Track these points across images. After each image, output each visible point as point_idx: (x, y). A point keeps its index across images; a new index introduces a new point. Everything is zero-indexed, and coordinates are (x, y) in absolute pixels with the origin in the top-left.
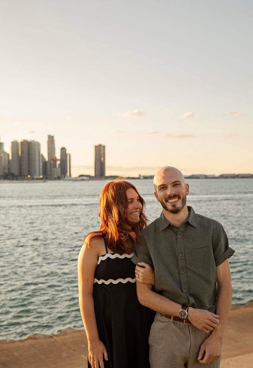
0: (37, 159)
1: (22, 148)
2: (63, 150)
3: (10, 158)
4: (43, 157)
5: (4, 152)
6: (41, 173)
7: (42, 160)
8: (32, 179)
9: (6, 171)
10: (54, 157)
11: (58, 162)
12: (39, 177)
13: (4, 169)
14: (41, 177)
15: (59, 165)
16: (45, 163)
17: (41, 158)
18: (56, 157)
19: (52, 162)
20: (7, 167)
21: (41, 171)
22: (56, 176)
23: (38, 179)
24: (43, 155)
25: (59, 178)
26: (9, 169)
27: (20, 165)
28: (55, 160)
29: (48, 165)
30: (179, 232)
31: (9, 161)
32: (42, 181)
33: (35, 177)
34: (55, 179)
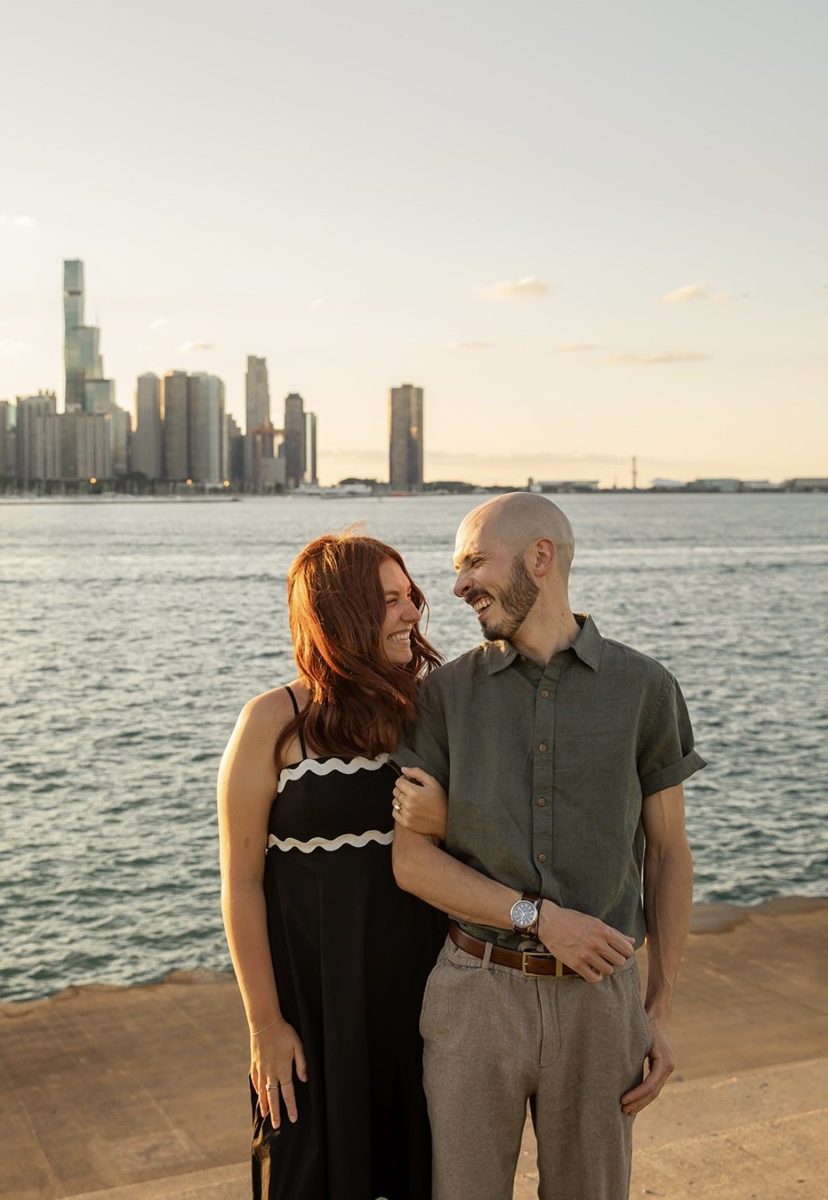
0: (214, 428)
1: (168, 396)
2: (294, 401)
3: (134, 426)
4: (232, 423)
5: (115, 409)
6: (225, 474)
7: (229, 432)
8: (201, 491)
9: (122, 466)
10: (267, 425)
11: (279, 440)
12: (220, 486)
13: (116, 460)
14: (227, 483)
15: (280, 447)
16: (238, 443)
17: (225, 428)
18: (271, 425)
19: (259, 438)
20: (123, 453)
21: (226, 467)
22: (270, 483)
23: (216, 491)
24: (234, 418)
25: (279, 489)
26: (129, 460)
27: (164, 448)
28: (271, 433)
29: (248, 447)
30: (544, 681)
31: (130, 437)
32: (230, 498)
33: (208, 486)
34: (268, 492)
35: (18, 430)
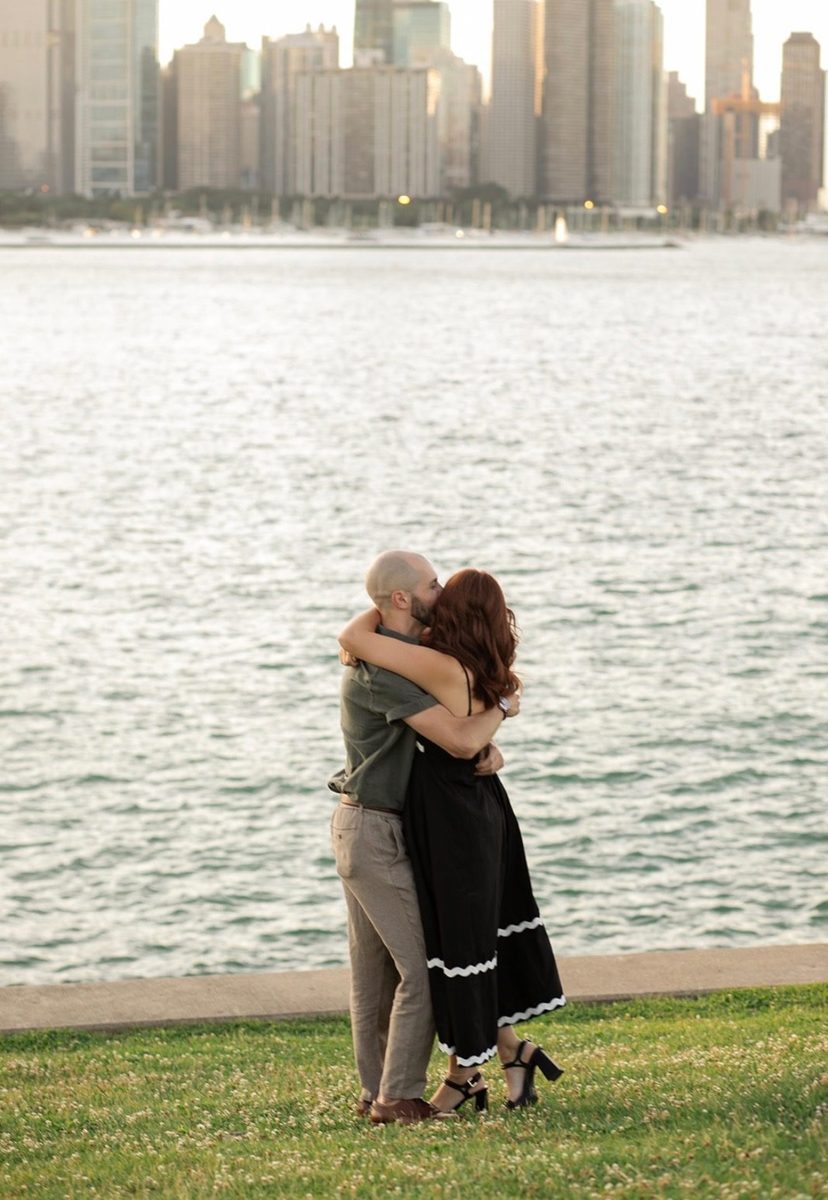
0: (641, 100)
1: (551, 37)
2: (801, 45)
4: (677, 89)
5: (449, 62)
6: (661, 192)
7: (671, 107)
8: (614, 223)
9: (460, 173)
10: (746, 94)
11: (769, 125)
12: (650, 214)
13: (449, 160)
14: (662, 209)
15: (770, 138)
16: (688, 130)
17: (663, 100)
18: (755, 94)
19: (729, 120)
20: (463, 147)
21: (662, 176)
22: (747, 210)
23: (640, 223)
24: (682, 79)
25: (764, 223)
26: (474, 160)
28: (754, 111)
29: (709, 136)
31: (475, 117)
32: (660, 240)
33: (626, 213)
34: (743, 227)
35: (264, 99)
